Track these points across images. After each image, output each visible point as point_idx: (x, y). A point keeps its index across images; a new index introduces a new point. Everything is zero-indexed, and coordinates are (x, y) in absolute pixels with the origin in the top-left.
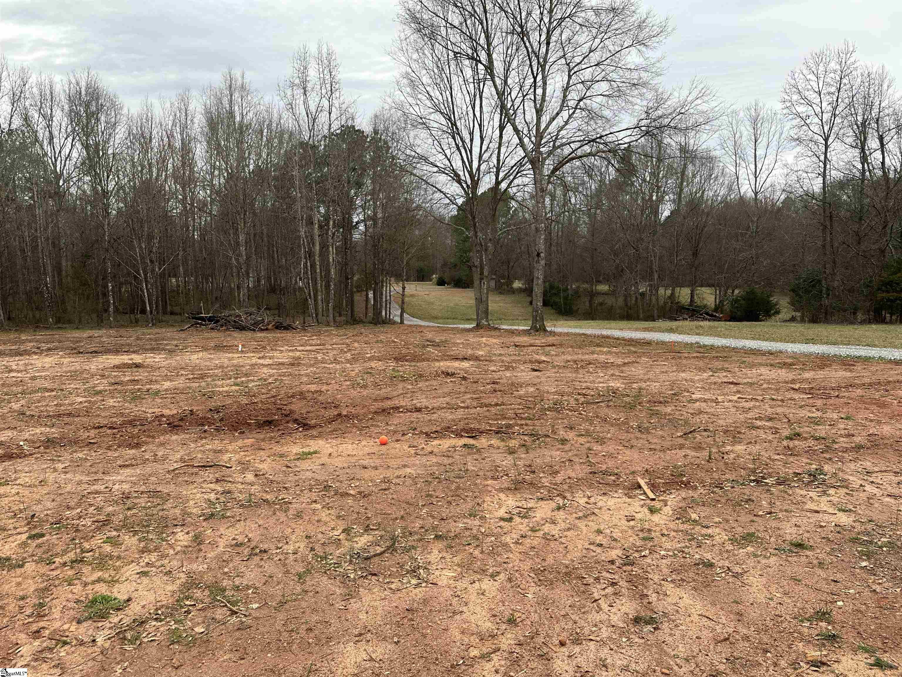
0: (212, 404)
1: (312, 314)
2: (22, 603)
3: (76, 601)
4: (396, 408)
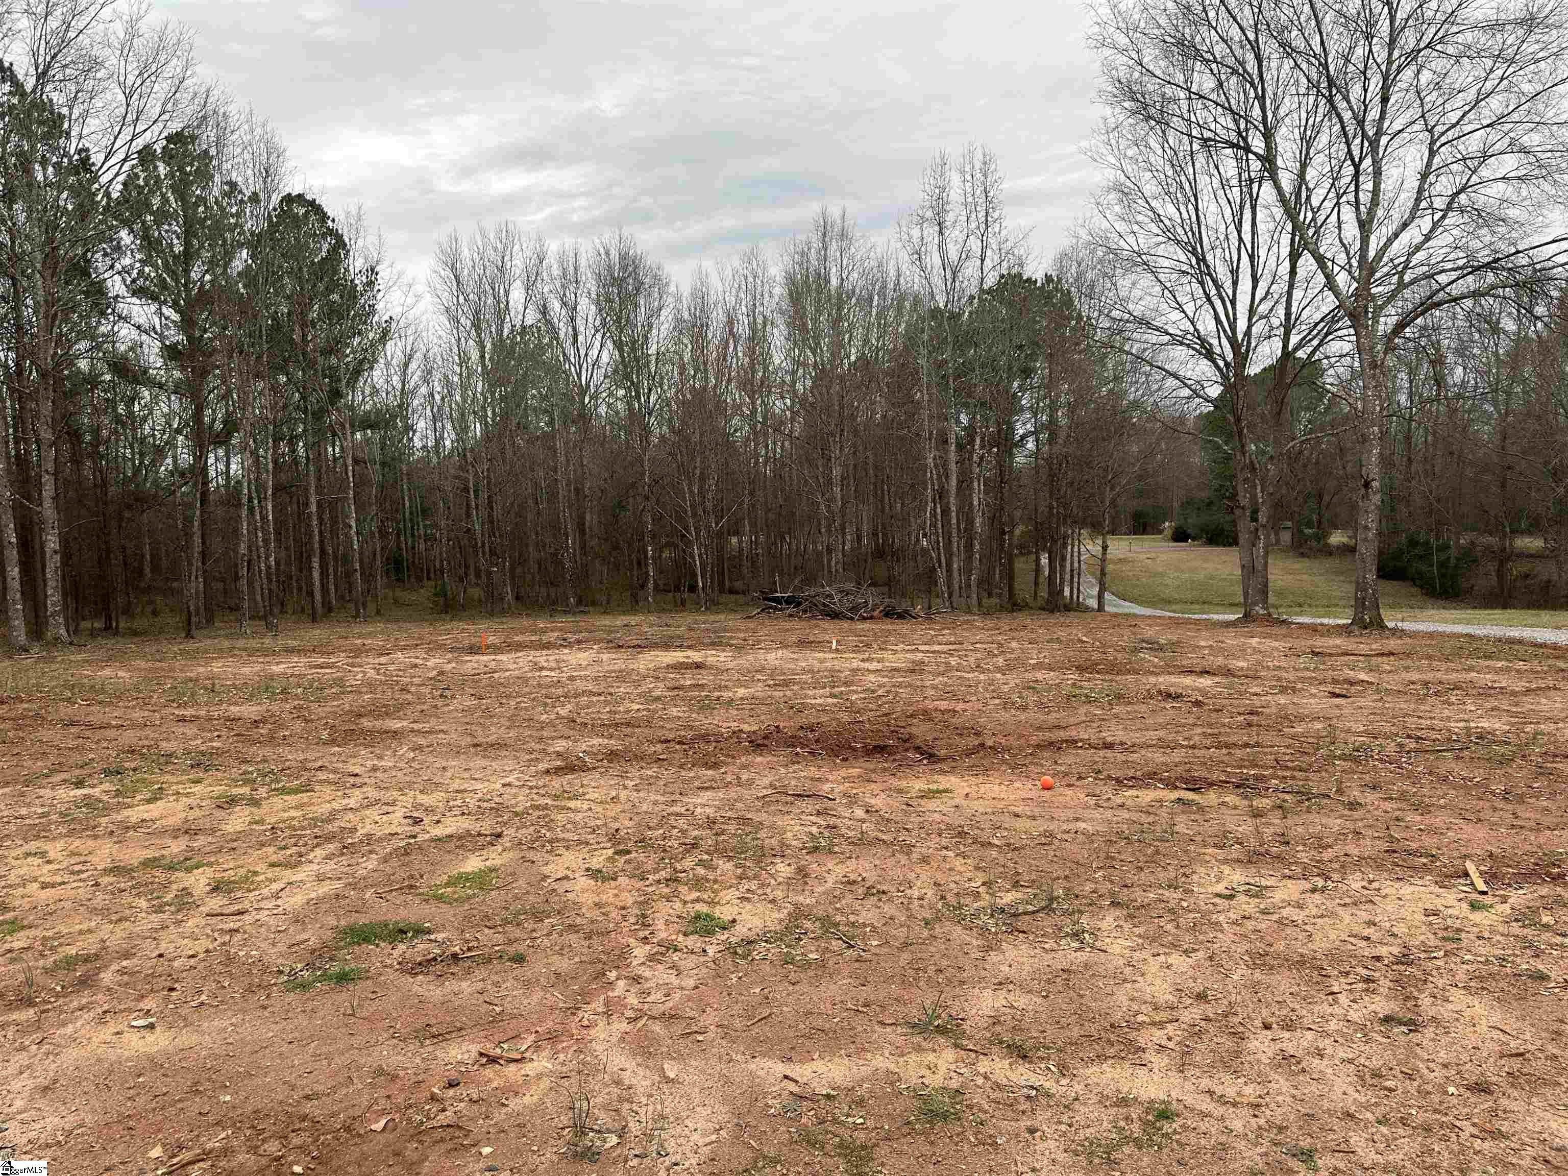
0: (802, 720)
1: (943, 594)
2: (623, 912)
3: (679, 917)
4: (1072, 742)
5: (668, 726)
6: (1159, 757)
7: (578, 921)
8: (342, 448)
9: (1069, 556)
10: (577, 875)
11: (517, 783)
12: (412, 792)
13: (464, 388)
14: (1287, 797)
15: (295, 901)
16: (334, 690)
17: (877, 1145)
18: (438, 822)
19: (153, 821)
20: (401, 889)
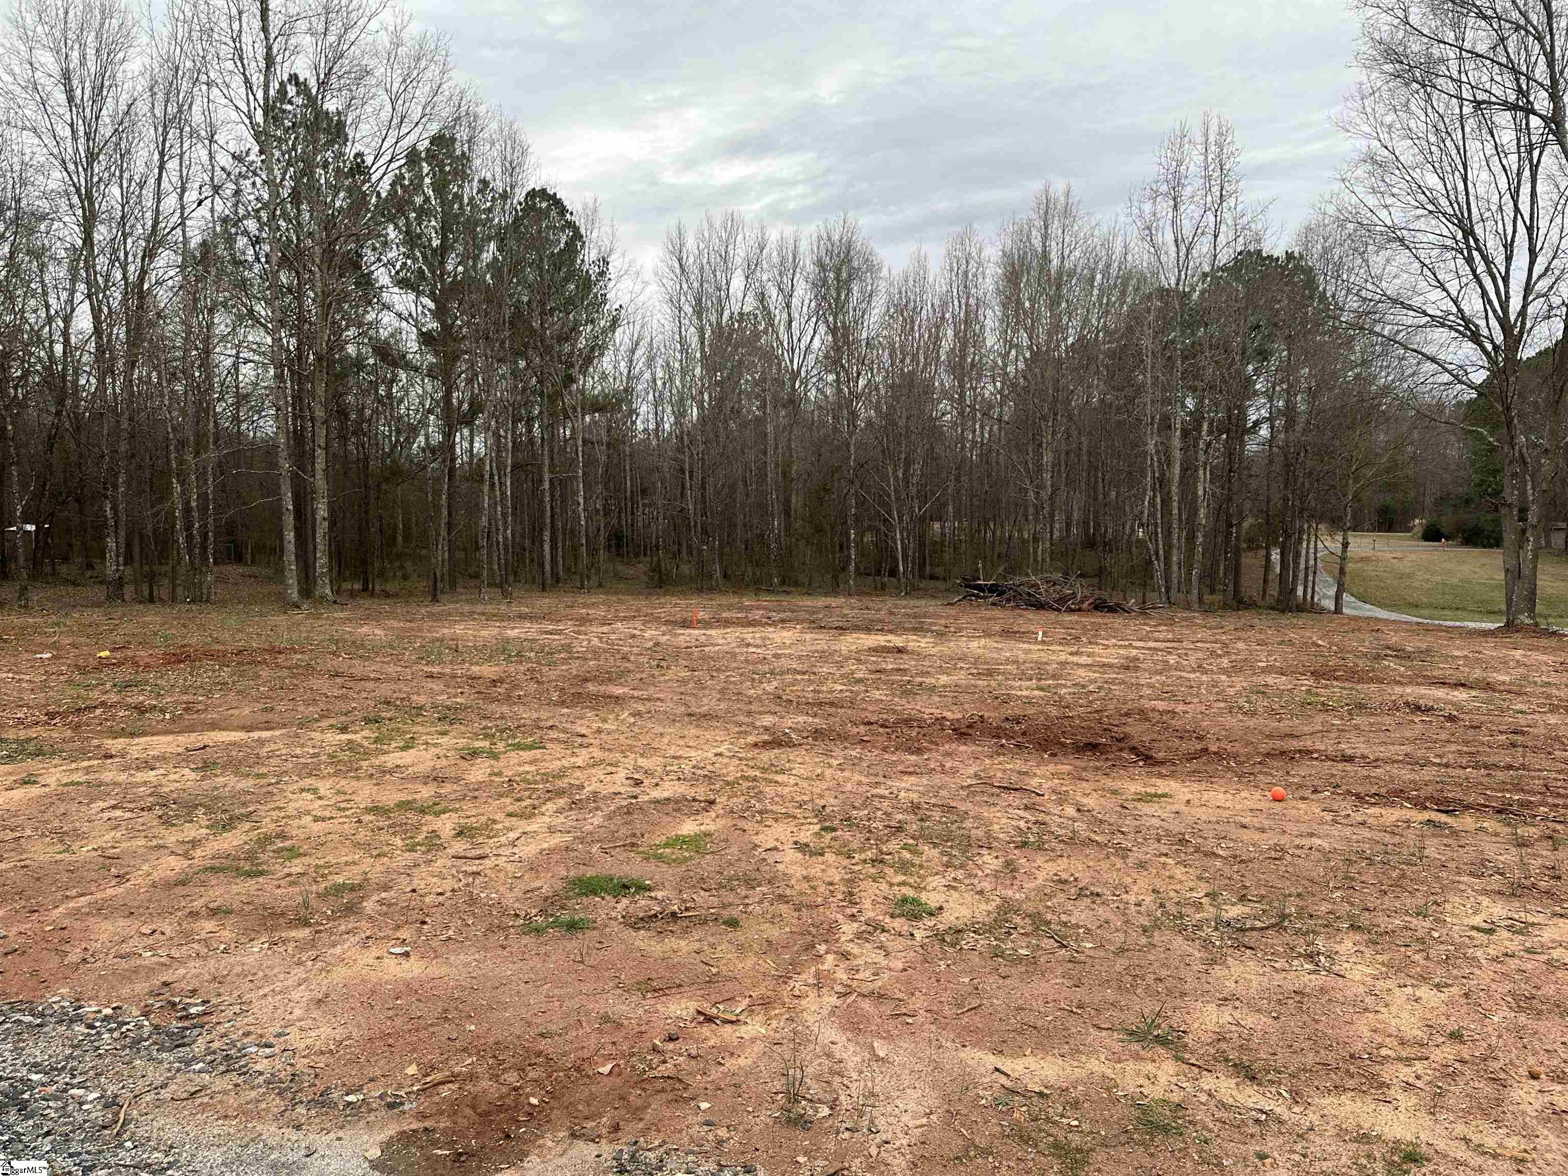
0: (1008, 711)
1: (1159, 588)
2: (831, 888)
3: (885, 898)
4: (1306, 753)
5: (870, 708)
6: (1406, 774)
7: (788, 892)
8: (573, 429)
9: (1304, 552)
10: (785, 847)
11: (728, 754)
12: (633, 756)
13: (684, 372)
14: (1559, 827)
15: (528, 850)
16: (562, 655)
17: (1093, 1150)
18: (657, 785)
19: (407, 767)
20: (624, 846)
